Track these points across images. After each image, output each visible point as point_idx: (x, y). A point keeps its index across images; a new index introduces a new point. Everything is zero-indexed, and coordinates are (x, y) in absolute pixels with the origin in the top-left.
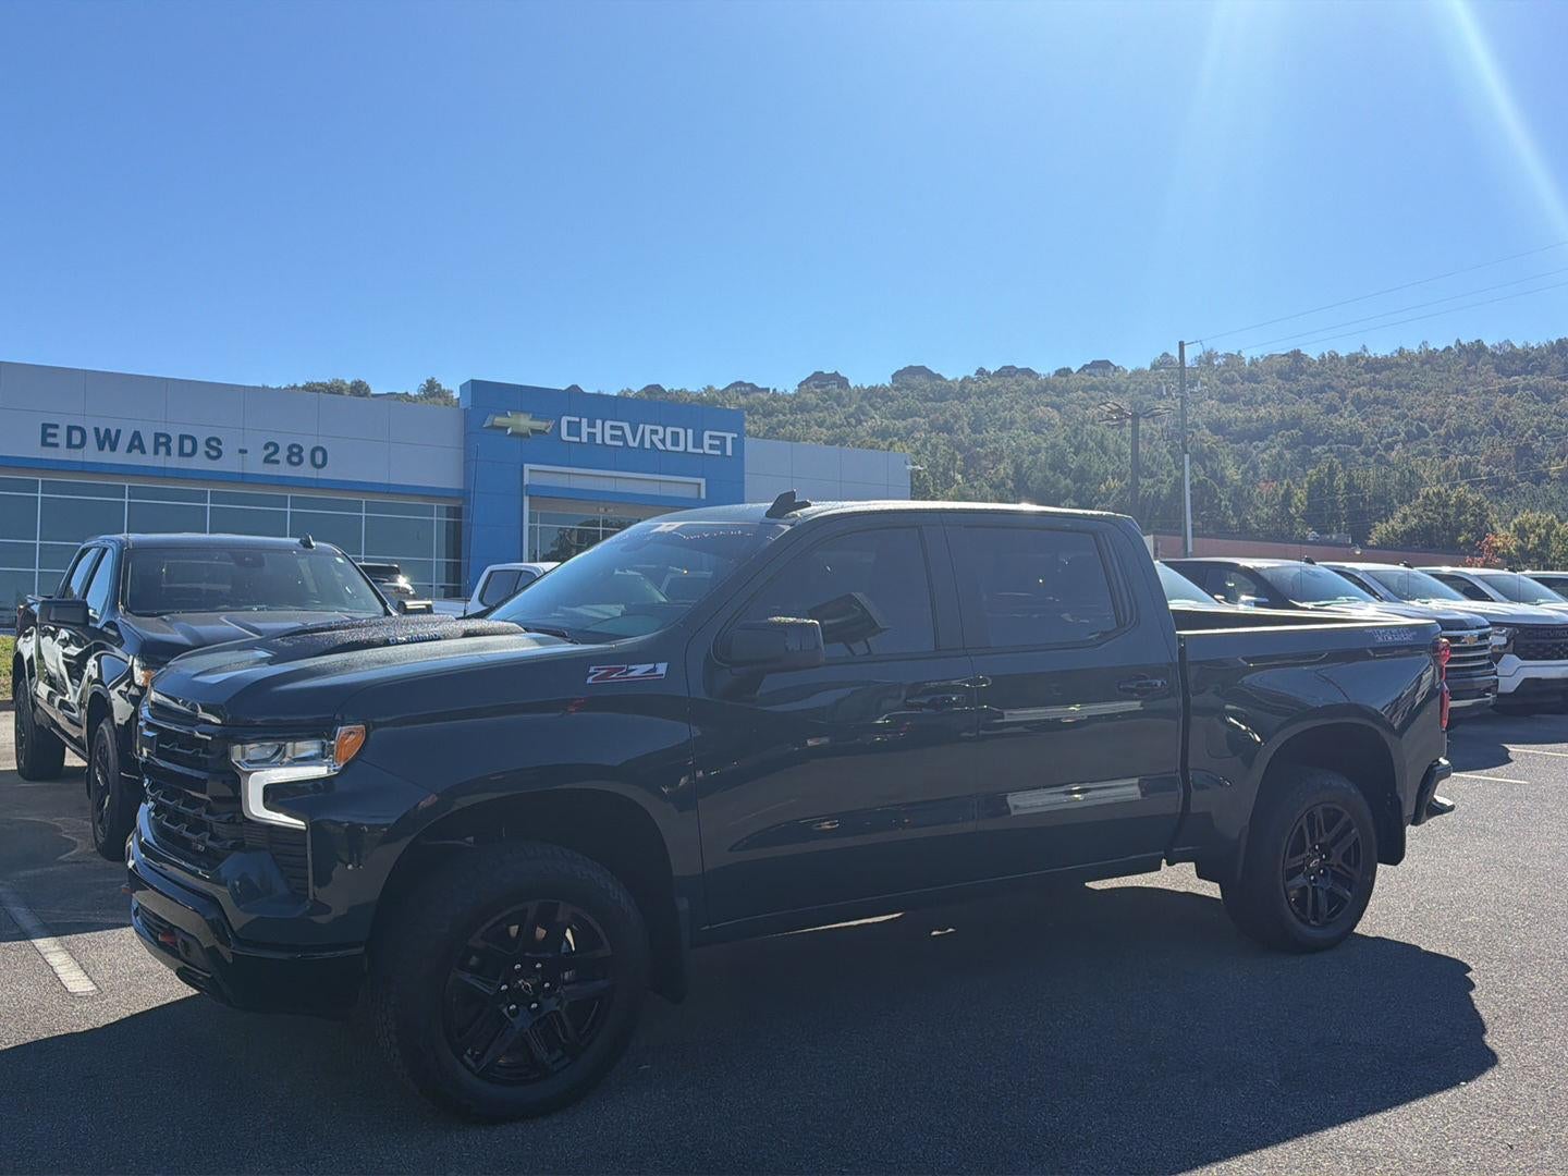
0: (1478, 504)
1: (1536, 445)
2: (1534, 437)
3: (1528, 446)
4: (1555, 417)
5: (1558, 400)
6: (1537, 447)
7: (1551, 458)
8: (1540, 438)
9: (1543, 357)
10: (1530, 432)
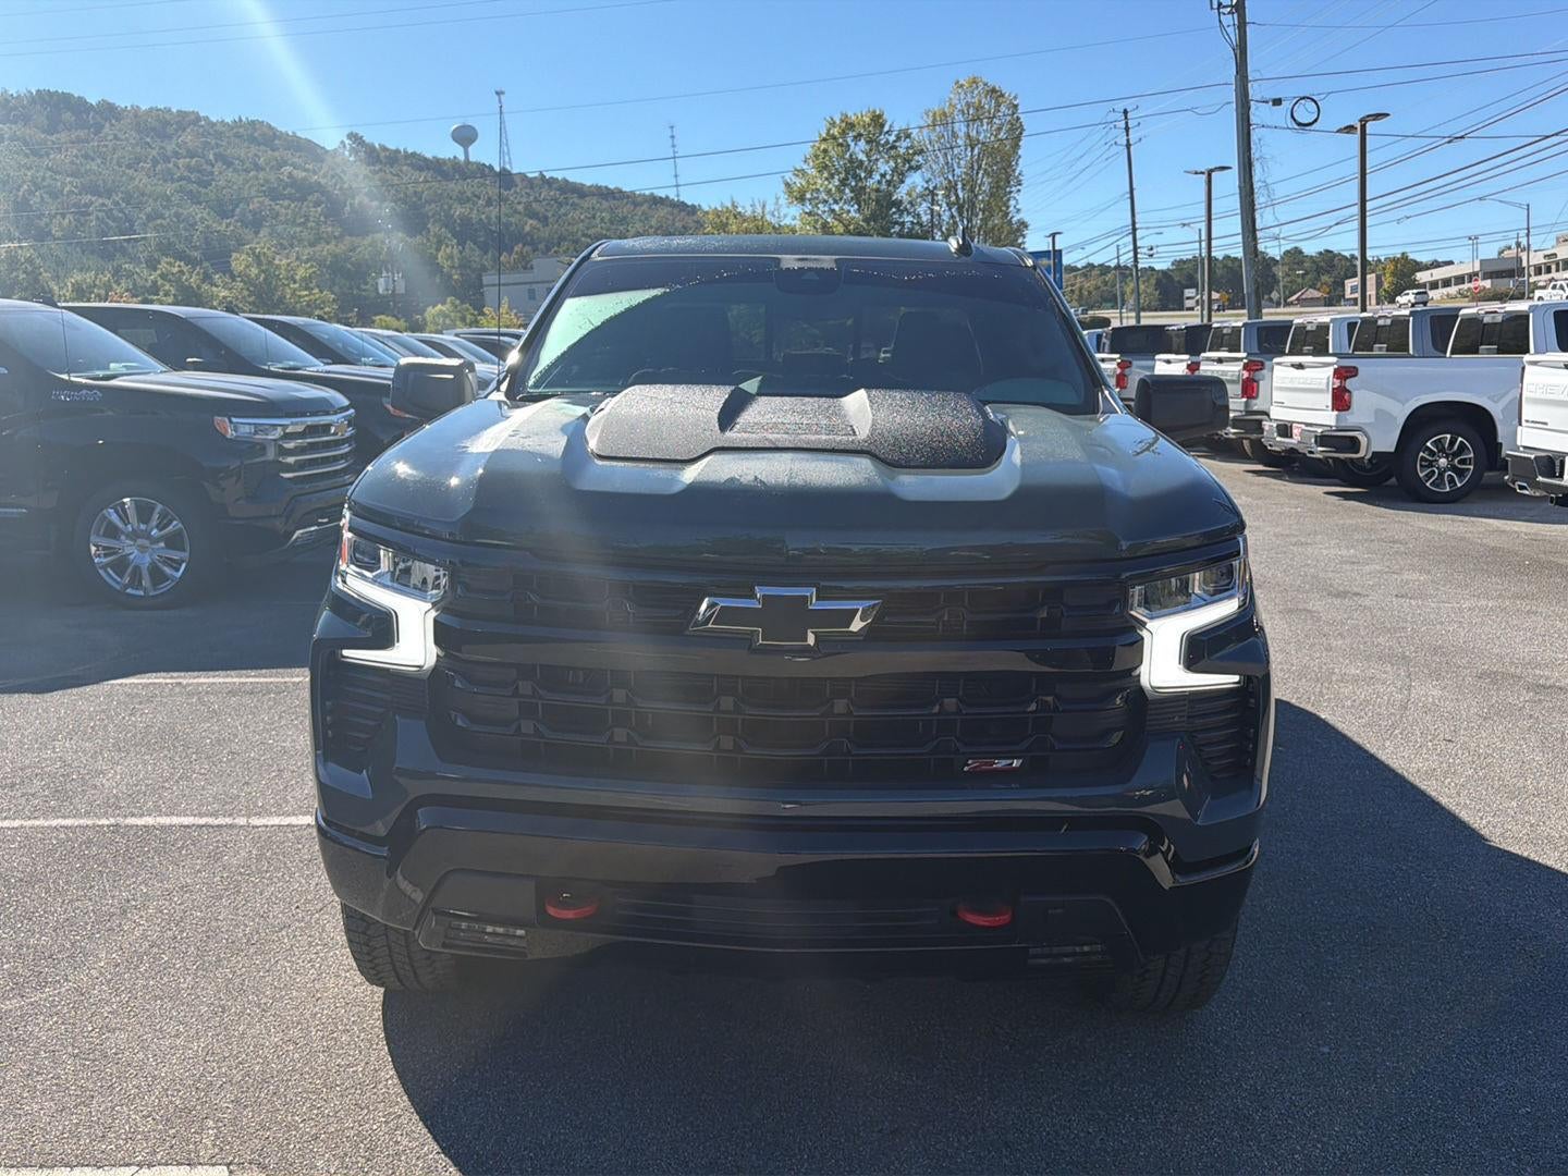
0: (30, 260)
1: (34, 200)
2: (31, 193)
3: (26, 200)
4: (49, 173)
5: (48, 154)
6: (35, 203)
7: (52, 217)
8: (37, 193)
9: (24, 107)
10: (25, 187)
